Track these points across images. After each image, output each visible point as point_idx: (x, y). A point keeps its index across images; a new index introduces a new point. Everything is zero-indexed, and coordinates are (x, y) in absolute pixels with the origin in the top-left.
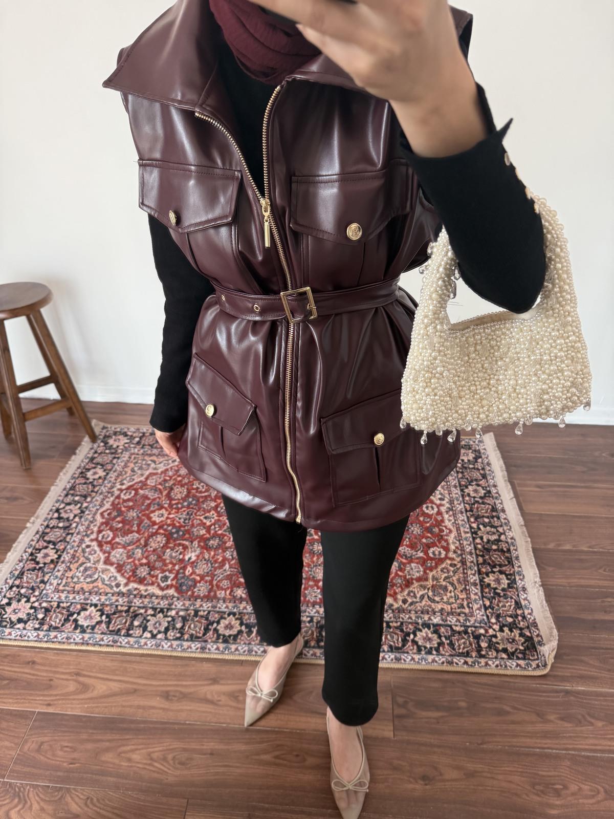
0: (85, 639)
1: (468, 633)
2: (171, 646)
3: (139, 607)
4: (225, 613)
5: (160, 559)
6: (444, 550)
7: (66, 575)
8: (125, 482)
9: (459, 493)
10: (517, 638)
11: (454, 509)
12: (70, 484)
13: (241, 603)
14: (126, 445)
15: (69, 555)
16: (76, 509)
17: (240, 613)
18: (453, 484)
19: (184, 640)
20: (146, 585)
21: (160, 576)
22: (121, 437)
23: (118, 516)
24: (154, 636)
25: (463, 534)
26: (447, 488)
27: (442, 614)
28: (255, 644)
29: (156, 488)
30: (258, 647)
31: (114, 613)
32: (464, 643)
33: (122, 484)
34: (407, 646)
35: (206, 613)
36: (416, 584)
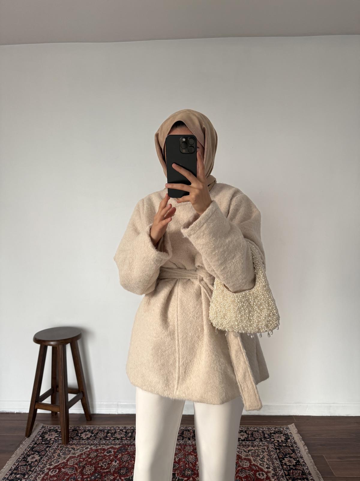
8: (53, 463)
9: (279, 463)
11: (277, 474)
12: (15, 466)
14: (56, 438)
18: (274, 457)
22: (53, 433)
26: (271, 460)
29: (74, 467)
33: (51, 465)
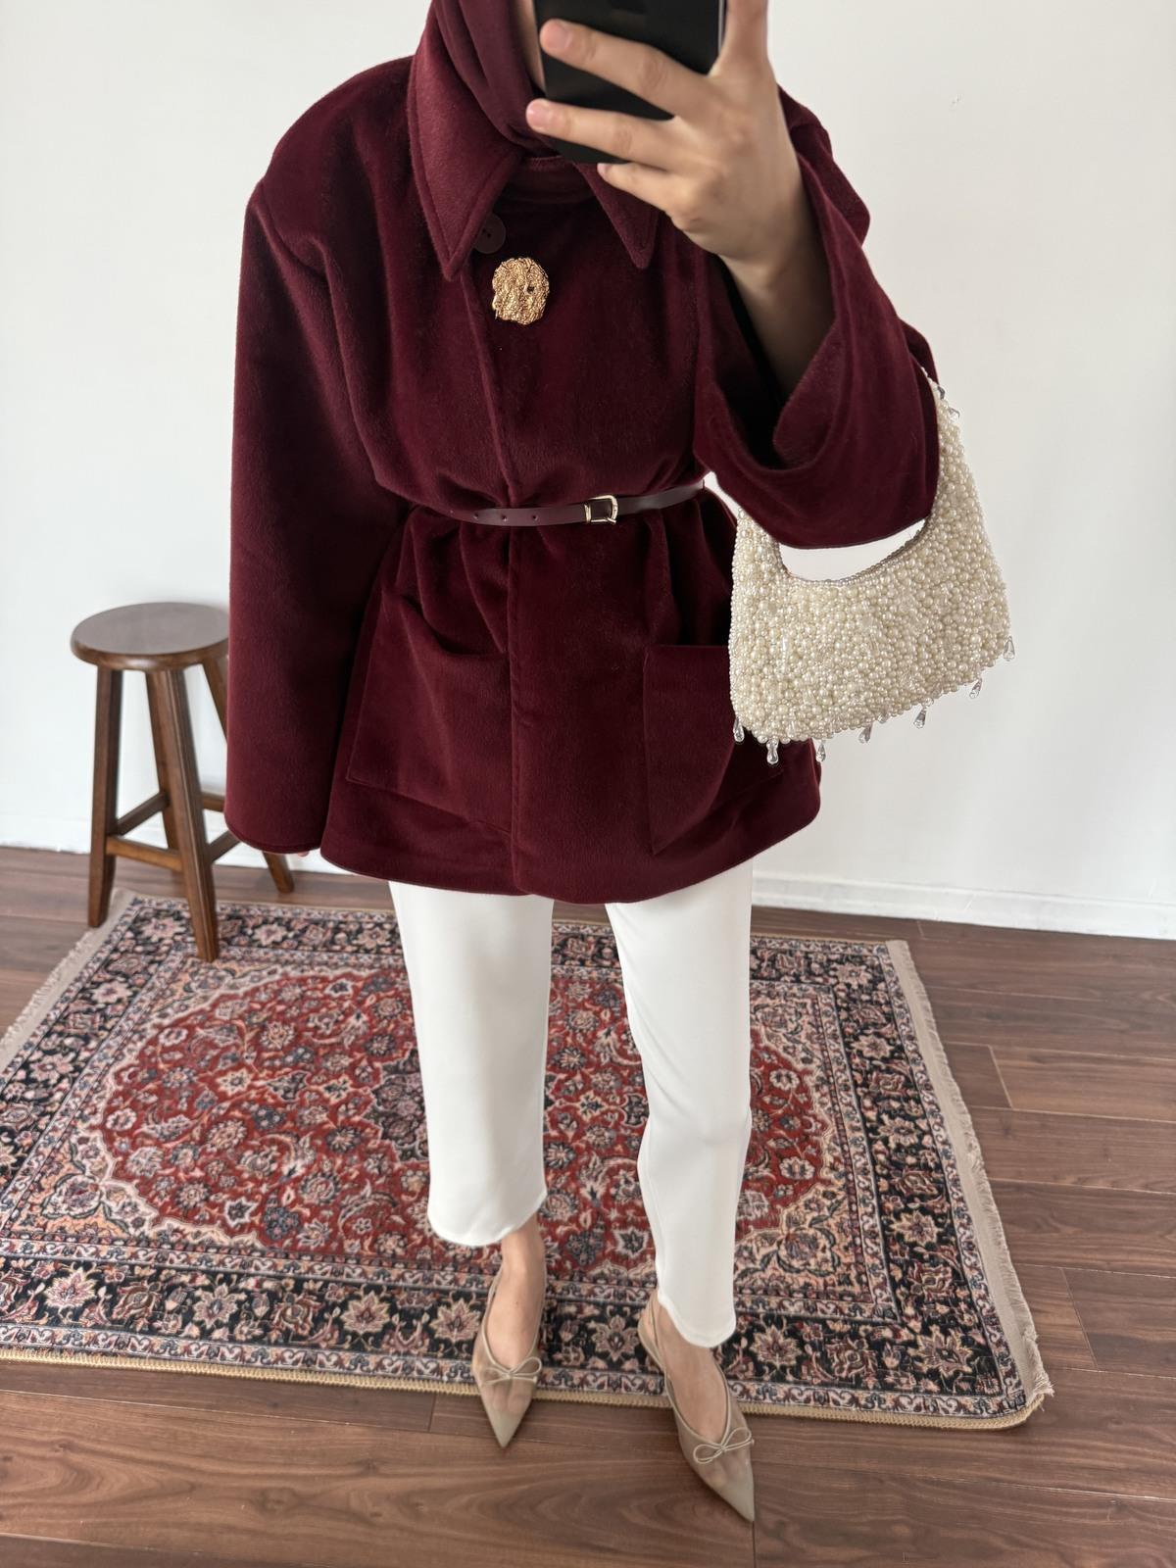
0: (57, 1341)
1: (859, 1337)
2: (241, 1356)
3: (179, 1270)
4: (358, 1285)
5: (230, 1171)
6: (811, 1164)
7: (30, 1200)
8: (169, 1011)
9: (842, 1050)
10: (958, 1348)
11: (832, 1080)
12: (57, 1012)
13: (393, 1266)
14: (178, 938)
15: (41, 1157)
16: (64, 1064)
17: (389, 1288)
18: (829, 1031)
19: (269, 1343)
20: (197, 1223)
21: (228, 1204)
22: (169, 921)
23: (151, 1079)
24: (205, 1334)
25: (849, 1133)
26: (818, 1039)
27: (806, 1296)
28: (418, 1355)
29: (233, 1025)
30: (425, 1360)
31: (126, 1283)
32: (851, 1358)
33: (164, 1016)
34: (735, 1363)
35: (320, 1284)
36: (754, 1233)
